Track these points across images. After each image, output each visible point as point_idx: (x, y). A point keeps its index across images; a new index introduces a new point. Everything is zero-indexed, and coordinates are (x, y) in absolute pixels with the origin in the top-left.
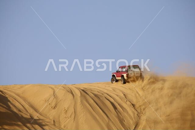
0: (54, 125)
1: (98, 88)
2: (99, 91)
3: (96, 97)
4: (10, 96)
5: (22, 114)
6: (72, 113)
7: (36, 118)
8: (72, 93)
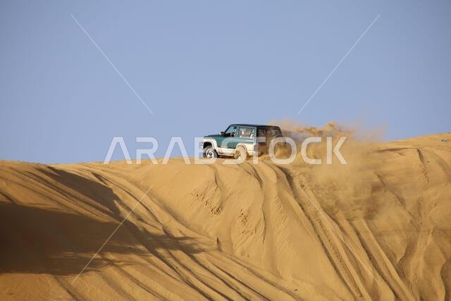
0: (219, 250)
5: (146, 226)
6: (260, 221)
7: (177, 234)
8: (257, 176)
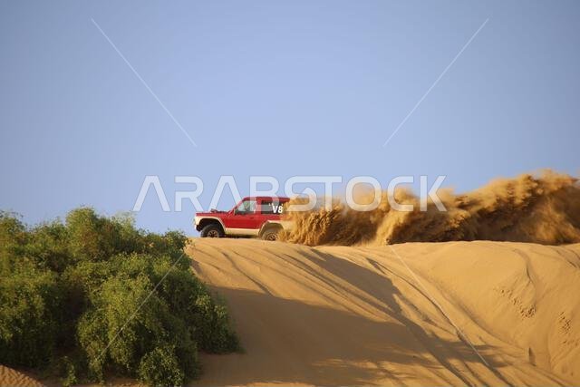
0: (532, 364)
5: (435, 329)
7: (476, 342)
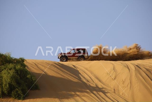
0: (115, 92)
1: (149, 64)
2: (150, 66)
3: (147, 71)
4: (81, 69)
5: (90, 84)
6: (129, 83)
7: (100, 87)
8: (128, 68)
